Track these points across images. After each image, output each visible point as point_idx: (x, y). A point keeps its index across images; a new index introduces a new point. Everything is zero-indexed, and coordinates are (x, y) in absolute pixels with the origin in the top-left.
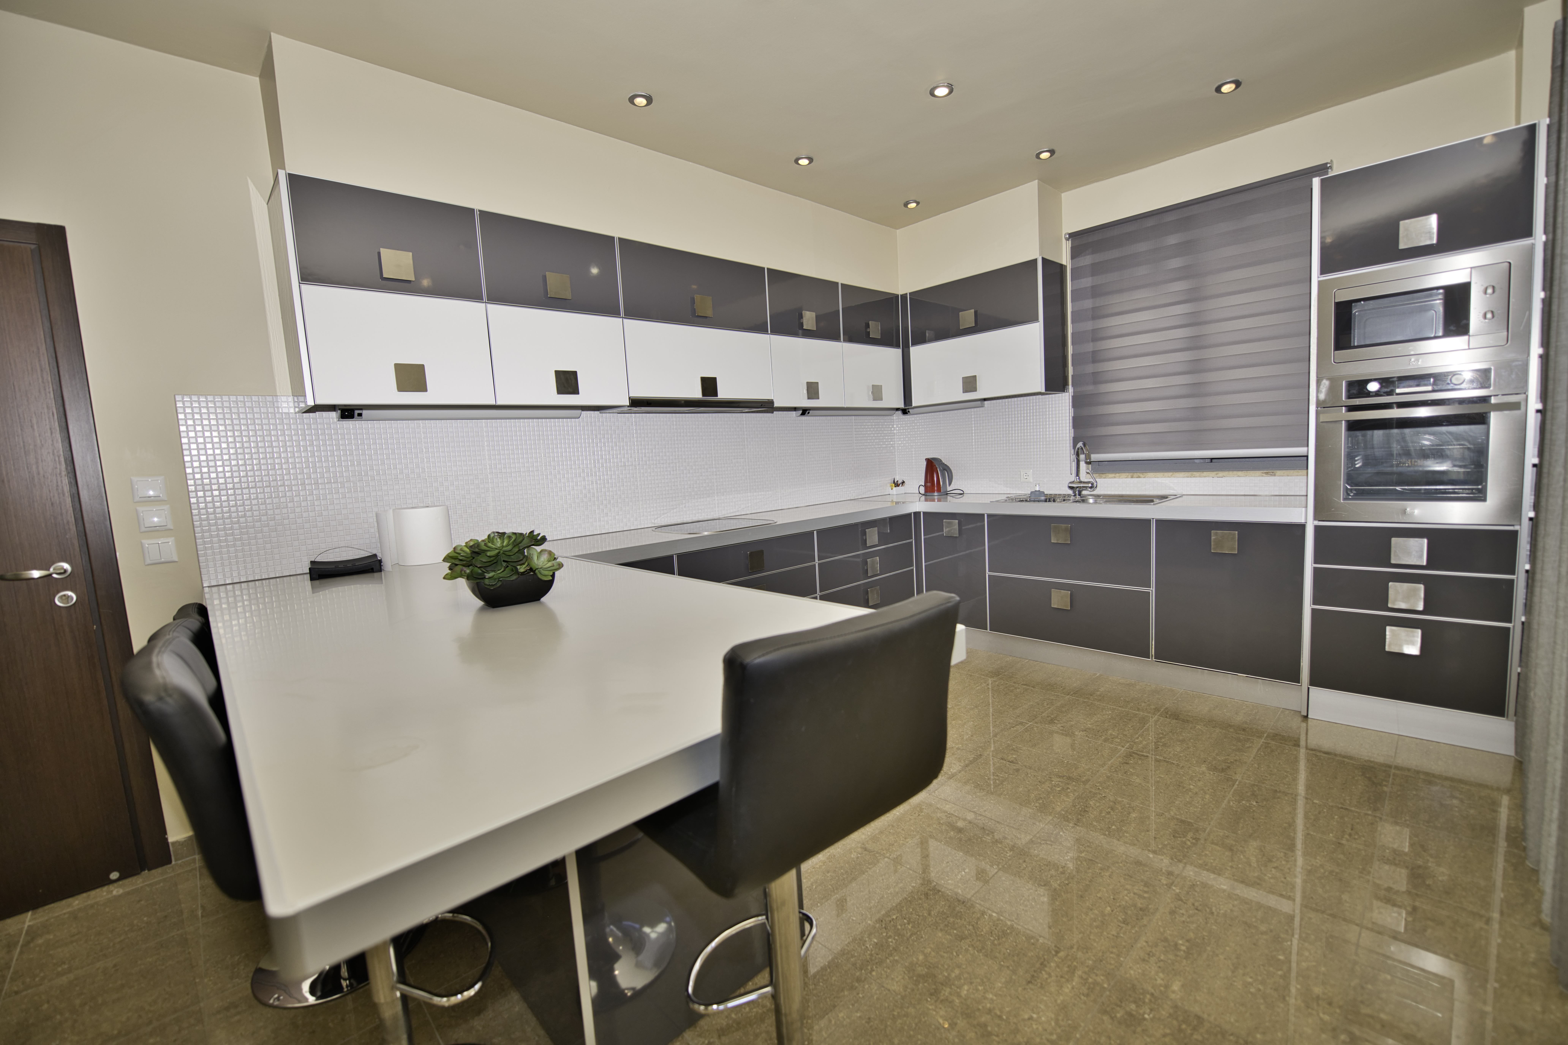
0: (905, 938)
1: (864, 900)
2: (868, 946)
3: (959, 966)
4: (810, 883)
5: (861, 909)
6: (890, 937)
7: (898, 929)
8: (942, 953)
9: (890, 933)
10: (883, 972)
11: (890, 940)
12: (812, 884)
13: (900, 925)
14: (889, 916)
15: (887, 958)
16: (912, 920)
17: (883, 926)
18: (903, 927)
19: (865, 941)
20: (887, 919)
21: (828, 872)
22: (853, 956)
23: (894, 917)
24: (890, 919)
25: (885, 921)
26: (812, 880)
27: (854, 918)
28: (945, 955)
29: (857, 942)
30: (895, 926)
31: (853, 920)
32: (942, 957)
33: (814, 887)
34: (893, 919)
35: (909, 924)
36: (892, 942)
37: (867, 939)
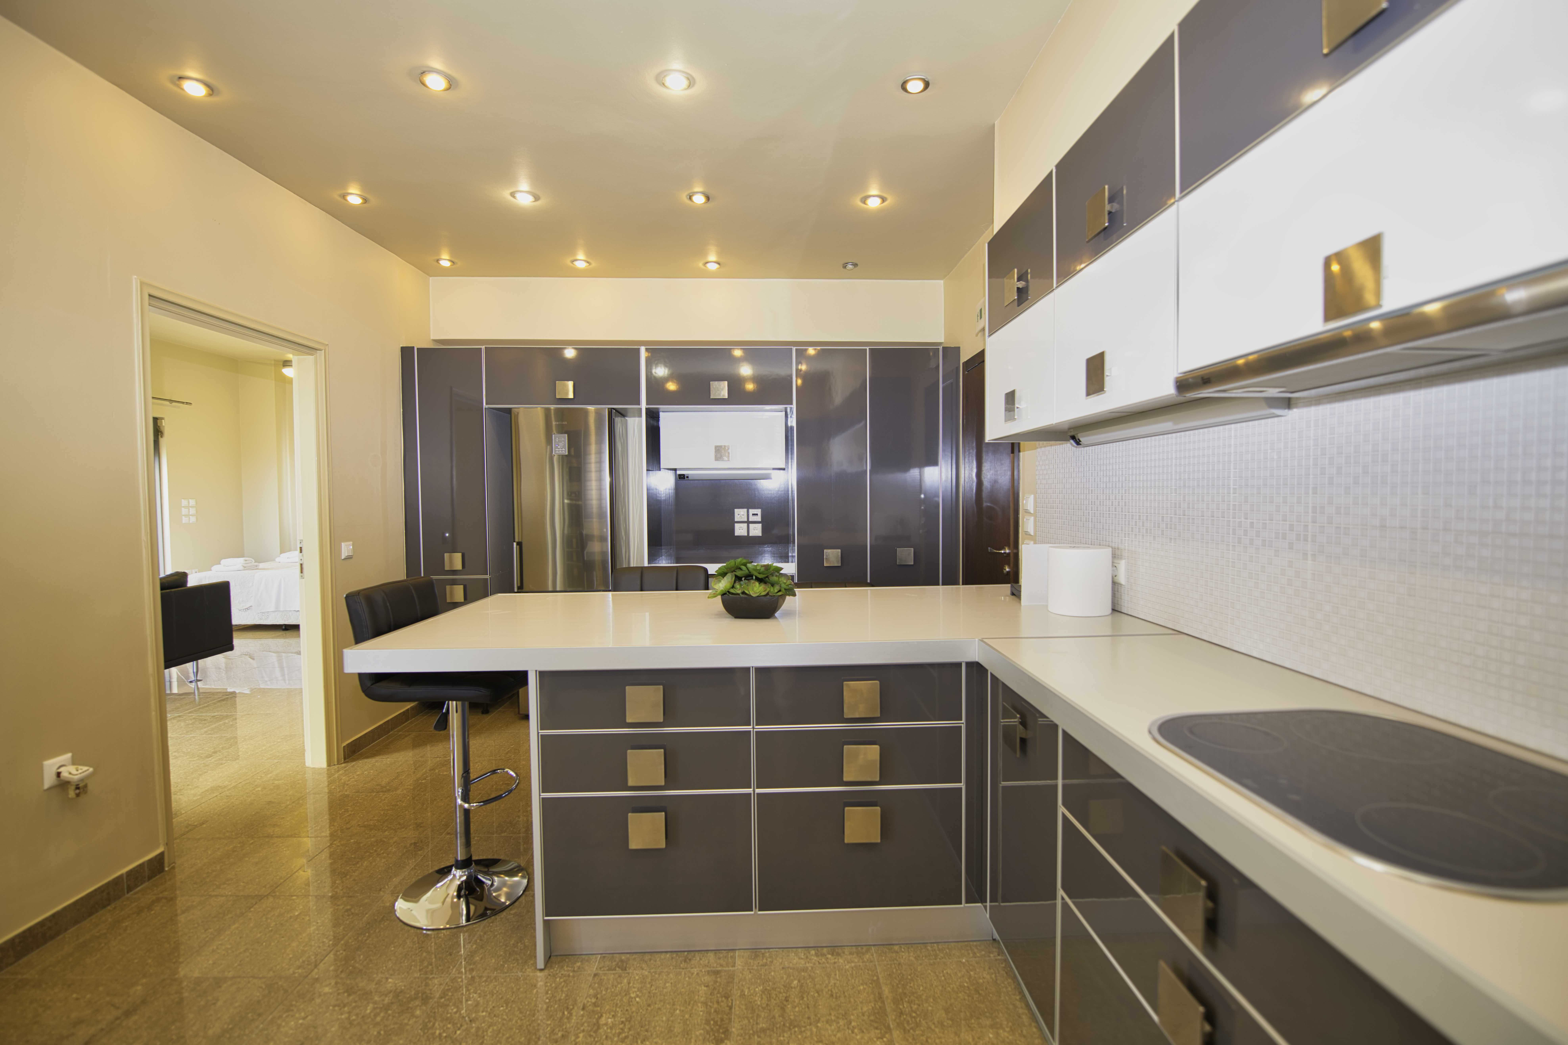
0: (440, 1019)
1: (502, 1031)
2: (475, 995)
3: (377, 1024)
4: (574, 1014)
5: (500, 1020)
6: (456, 1013)
7: (450, 1023)
8: (396, 1026)
9: (457, 1015)
10: (452, 984)
11: (455, 1010)
12: (571, 1014)
13: (449, 1028)
14: (465, 1030)
15: (452, 995)
16: (438, 1039)
17: (467, 1018)
18: (445, 1028)
19: (479, 997)
20: (466, 1026)
21: (563, 1036)
22: (486, 981)
23: (458, 1032)
24: (463, 1028)
25: (467, 1024)
26: (574, 1018)
27: (502, 1008)
28: (392, 1026)
29: (488, 992)
30: (454, 1024)
31: (502, 1006)
32: (396, 1023)
33: (566, 1013)
34: (459, 1029)
35: (440, 1034)
36: (452, 1010)
37: (479, 999)
